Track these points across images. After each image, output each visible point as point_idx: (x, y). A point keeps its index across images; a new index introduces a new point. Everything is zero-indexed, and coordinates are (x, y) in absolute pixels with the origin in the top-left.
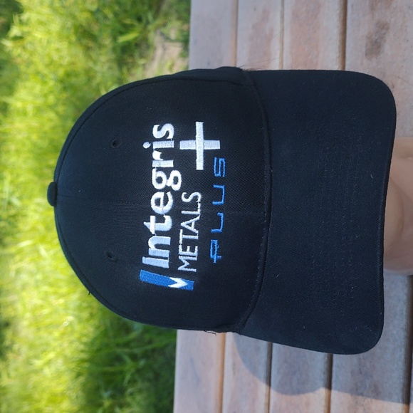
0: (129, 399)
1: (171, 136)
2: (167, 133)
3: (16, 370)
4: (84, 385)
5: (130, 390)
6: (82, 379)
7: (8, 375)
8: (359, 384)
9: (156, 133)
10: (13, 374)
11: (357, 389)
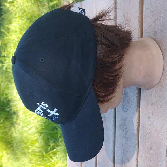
0: (60, 143)
1: (46, 107)
2: (46, 106)
3: (19, 131)
4: (43, 138)
5: (60, 140)
6: (43, 135)
7: (16, 133)
8: (123, 157)
9: (43, 103)
10: (17, 132)
11: (123, 159)
